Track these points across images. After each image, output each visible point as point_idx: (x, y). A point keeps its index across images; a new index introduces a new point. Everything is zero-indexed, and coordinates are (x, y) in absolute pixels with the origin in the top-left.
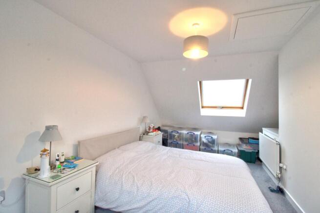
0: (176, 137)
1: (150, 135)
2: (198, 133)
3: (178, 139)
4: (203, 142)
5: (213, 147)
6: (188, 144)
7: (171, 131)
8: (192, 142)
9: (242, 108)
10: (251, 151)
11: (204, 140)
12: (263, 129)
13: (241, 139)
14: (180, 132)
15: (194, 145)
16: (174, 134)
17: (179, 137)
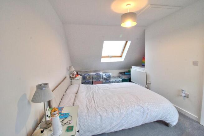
0: (88, 77)
1: (76, 79)
2: (101, 73)
3: (89, 79)
4: (104, 78)
5: (110, 80)
6: (96, 81)
7: (84, 74)
8: (98, 79)
9: (121, 57)
10: (127, 78)
11: (105, 77)
12: (132, 66)
13: (120, 73)
14: (90, 74)
15: (100, 81)
16: (86, 76)
17: (89, 77)
